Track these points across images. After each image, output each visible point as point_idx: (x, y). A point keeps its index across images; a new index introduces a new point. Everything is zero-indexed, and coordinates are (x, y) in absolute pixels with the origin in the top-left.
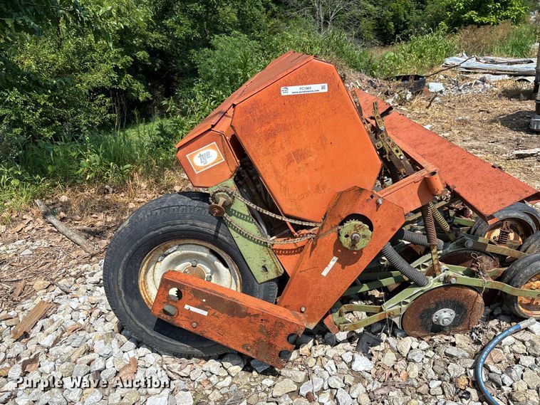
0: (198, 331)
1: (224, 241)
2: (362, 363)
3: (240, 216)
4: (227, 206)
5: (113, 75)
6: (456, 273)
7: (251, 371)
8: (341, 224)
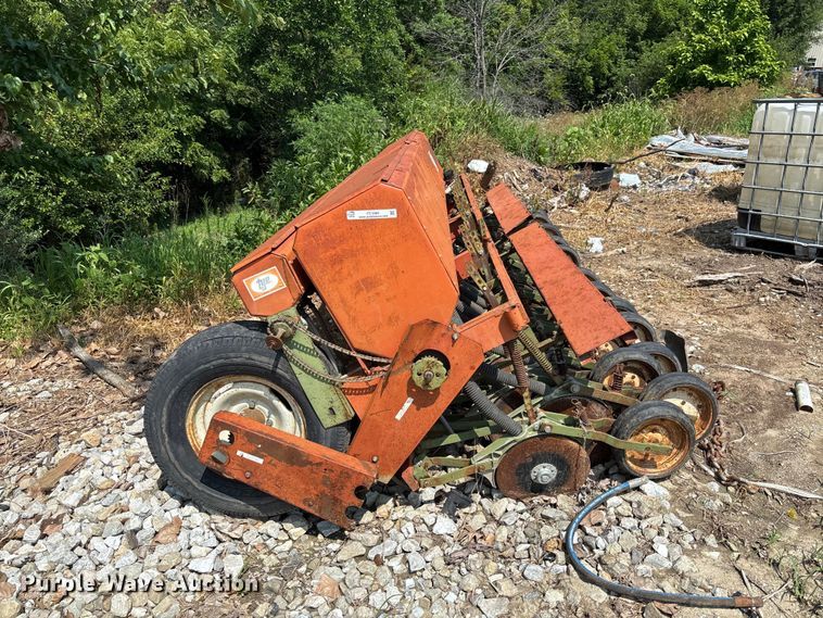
0: (252, 482)
1: (284, 378)
2: (444, 525)
3: (303, 349)
4: (287, 339)
5: (174, 144)
6: (555, 422)
7: (316, 535)
8: (415, 361)
